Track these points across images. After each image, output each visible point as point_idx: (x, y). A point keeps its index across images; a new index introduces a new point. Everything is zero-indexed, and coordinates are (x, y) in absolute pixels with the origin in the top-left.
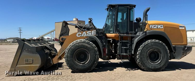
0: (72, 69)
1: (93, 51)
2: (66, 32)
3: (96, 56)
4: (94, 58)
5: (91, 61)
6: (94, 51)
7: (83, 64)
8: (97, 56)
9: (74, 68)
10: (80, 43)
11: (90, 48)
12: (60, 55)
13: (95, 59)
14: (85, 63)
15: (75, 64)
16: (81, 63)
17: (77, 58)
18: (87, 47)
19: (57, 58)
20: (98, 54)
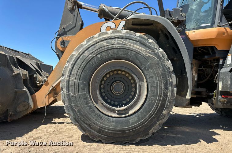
0: (82, 128)
1: (160, 71)
2: (75, 26)
3: (167, 88)
4: (160, 96)
5: (151, 105)
6: (163, 70)
7: (119, 113)
8: (173, 91)
9: (89, 126)
10: (113, 41)
11: (147, 59)
12: (54, 85)
13: (164, 100)
14: (127, 110)
15: (94, 111)
16: (114, 111)
17: (101, 93)
18: (137, 53)
19: (47, 92)
20: (174, 82)
